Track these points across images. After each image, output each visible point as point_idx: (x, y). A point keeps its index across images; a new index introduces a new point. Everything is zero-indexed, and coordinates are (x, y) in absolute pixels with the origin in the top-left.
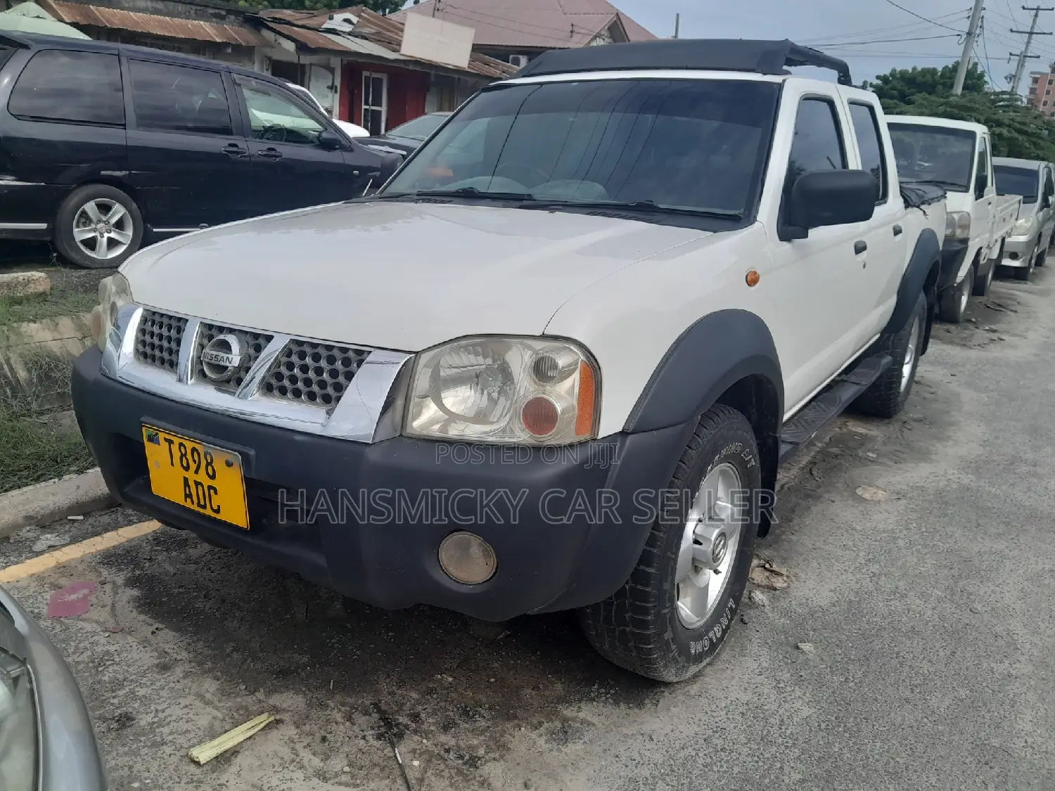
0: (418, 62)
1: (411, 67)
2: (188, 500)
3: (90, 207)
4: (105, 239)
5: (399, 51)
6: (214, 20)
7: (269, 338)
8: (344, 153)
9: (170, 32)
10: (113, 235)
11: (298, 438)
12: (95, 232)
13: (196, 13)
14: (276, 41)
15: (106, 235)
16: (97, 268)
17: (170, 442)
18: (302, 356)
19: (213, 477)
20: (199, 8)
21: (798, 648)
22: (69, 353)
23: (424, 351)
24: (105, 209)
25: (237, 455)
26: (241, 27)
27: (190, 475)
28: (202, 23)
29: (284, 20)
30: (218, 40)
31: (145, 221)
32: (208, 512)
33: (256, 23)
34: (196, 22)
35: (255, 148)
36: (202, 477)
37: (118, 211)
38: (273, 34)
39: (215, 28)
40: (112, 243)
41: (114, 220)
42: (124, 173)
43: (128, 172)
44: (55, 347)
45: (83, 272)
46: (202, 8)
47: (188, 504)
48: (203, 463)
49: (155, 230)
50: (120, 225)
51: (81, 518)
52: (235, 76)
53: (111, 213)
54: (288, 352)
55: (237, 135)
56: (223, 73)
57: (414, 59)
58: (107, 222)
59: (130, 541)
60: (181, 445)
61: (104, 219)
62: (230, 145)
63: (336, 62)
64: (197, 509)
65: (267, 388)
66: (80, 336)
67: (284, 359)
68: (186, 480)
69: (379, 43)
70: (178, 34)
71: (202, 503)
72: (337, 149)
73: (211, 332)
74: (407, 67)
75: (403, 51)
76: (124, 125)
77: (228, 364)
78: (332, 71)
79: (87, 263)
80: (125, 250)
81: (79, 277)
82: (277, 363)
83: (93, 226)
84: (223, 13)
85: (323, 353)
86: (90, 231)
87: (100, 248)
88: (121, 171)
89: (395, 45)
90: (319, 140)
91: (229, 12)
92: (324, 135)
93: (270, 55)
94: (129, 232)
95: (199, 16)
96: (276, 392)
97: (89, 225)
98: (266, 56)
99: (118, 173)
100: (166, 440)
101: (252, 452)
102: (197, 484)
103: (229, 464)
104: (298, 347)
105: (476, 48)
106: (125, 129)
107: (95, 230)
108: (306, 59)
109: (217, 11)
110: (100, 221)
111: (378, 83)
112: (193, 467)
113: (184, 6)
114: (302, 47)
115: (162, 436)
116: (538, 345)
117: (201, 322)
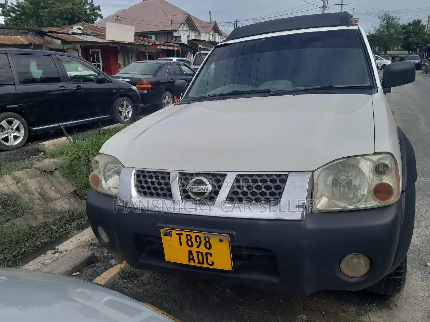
0: (113, 42)
1: (111, 45)
2: (192, 261)
3: (4, 123)
4: (12, 136)
5: (105, 39)
6: (23, 35)
7: (224, 176)
8: (108, 83)
9: (4, 42)
10: (15, 134)
11: (262, 222)
12: (7, 134)
13: (15, 33)
14: (52, 40)
15: (12, 135)
16: (10, 150)
17: (180, 235)
19: (210, 248)
20: (16, 30)
21: (426, 266)
22: (12, 191)
23: (316, 170)
24: (10, 123)
25: (227, 236)
26: (35, 37)
27: (194, 249)
28: (18, 36)
29: (54, 31)
30: (26, 43)
31: (29, 125)
32: (205, 265)
33: (42, 34)
34: (15, 37)
35: (72, 86)
36: (203, 249)
37: (17, 123)
38: (50, 38)
39: (24, 38)
40: (16, 138)
41: (15, 127)
42: (17, 105)
43: (19, 105)
44: (6, 190)
45: (5, 153)
46: (17, 30)
47: (192, 263)
48: (203, 242)
49: (33, 129)
50: (18, 129)
51: (78, 273)
52: (58, 56)
53: (13, 124)
54: (237, 181)
55: (63, 82)
56: (52, 56)
57: (112, 41)
58: (12, 129)
59: (110, 280)
60: (187, 235)
61: (11, 127)
62: (62, 86)
63: (78, 46)
64: (197, 264)
65: (230, 199)
66: (15, 183)
67: (236, 185)
68: (190, 253)
69: (96, 36)
70: (9, 42)
71: (201, 261)
72: (105, 82)
73: (185, 177)
74: (109, 45)
75: (107, 39)
76: (14, 84)
77: (206, 191)
78: (77, 50)
79: (6, 148)
80: (22, 140)
81: (5, 155)
82: (233, 187)
83: (6, 131)
84: (27, 31)
86: (5, 134)
87: (11, 141)
88: (16, 105)
89: (103, 37)
90: (98, 79)
91: (29, 31)
92: (99, 77)
93: (49, 47)
94: (22, 131)
95: (16, 34)
97: (4, 131)
98: (48, 48)
99: (14, 106)
100: (177, 234)
101: (234, 233)
102: (198, 253)
103: (221, 241)
104: (241, 178)
105: (137, 34)
106: (15, 86)
107: (7, 133)
108: (66, 47)
109: (24, 31)
110: (8, 129)
111: (97, 53)
112: (195, 244)
113: (9, 30)
114: (64, 42)
115: (174, 232)
117: (178, 172)
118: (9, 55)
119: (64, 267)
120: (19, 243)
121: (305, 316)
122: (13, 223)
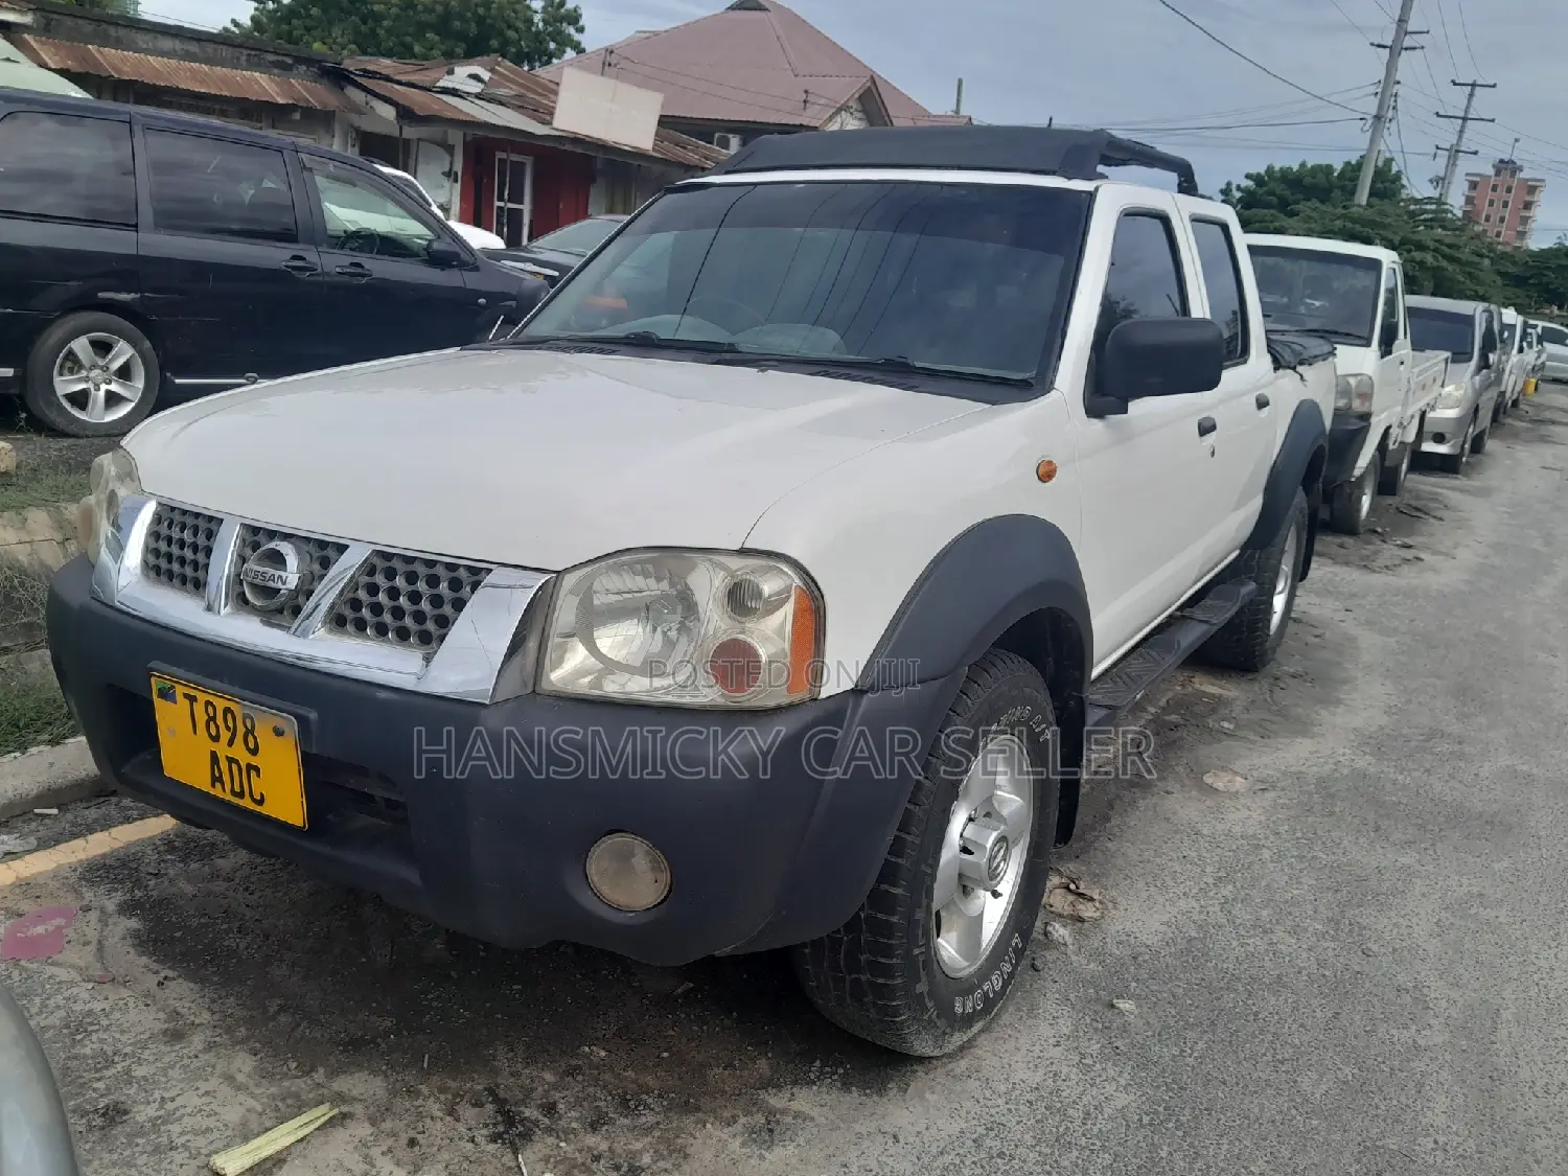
0: (577, 140)
1: (568, 147)
2: (218, 785)
3: (81, 346)
4: (102, 393)
5: (549, 123)
6: (276, 71)
7: (342, 549)
8: (464, 272)
9: (209, 87)
10: (114, 387)
11: (382, 695)
12: (87, 382)
13: (248, 61)
14: (367, 104)
15: (104, 387)
16: (87, 437)
17: (192, 699)
18: (390, 574)
19: (254, 752)
20: (253, 53)
21: (1113, 1006)
22: (42, 564)
24: (102, 348)
25: (290, 720)
26: (316, 82)
27: (222, 750)
28: (257, 74)
29: (380, 74)
30: (281, 101)
31: (162, 369)
32: (247, 803)
33: (339, 77)
34: (247, 73)
35: (334, 262)
36: (239, 752)
37: (123, 352)
38: (364, 94)
39: (277, 84)
40: (112, 400)
41: (116, 365)
42: (132, 295)
43: (138, 295)
44: (22, 555)
45: (67, 442)
46: (258, 53)
47: (217, 792)
48: (241, 730)
49: (177, 381)
50: (124, 373)
51: (55, 811)
52: (303, 156)
53: (113, 352)
54: (369, 569)
55: (305, 242)
56: (285, 152)
57: (573, 136)
58: (105, 369)
59: (129, 845)
60: (208, 703)
61: (101, 362)
62: (295, 258)
63: (456, 137)
64: (228, 797)
65: (337, 622)
66: (59, 537)
67: (365, 579)
68: (214, 757)
69: (521, 110)
70: (221, 90)
71: (237, 789)
72: (453, 266)
73: (256, 537)
74: (564, 148)
75: (556, 124)
76: (136, 226)
77: (280, 585)
78: (450, 149)
79: (72, 429)
80: (134, 409)
81: (60, 450)
82: (353, 584)
83: (84, 373)
84: (289, 61)
85: (422, 570)
86: (80, 380)
87: (93, 409)
88: (129, 292)
89: (545, 114)
90: (428, 253)
91: (299, 60)
92: (436, 246)
93: (356, 125)
94: (139, 383)
95: (252, 65)
96: (350, 627)
97: (78, 372)
98: (352, 126)
99: (124, 297)
100: (186, 696)
101: (313, 715)
102: (231, 760)
103: (279, 732)
104: (384, 562)
105: (665, 122)
106: (137, 231)
107: (86, 379)
108: (410, 132)
109: (280, 58)
110: (94, 366)
111: (518, 169)
112: (225, 735)
113: (231, 49)
114: (405, 114)
115: (180, 690)
116: (736, 563)
117: (241, 524)
118: (137, 129)
119: (17, 783)
120: (18, 727)
121: (603, 1054)
122: (18, 662)
